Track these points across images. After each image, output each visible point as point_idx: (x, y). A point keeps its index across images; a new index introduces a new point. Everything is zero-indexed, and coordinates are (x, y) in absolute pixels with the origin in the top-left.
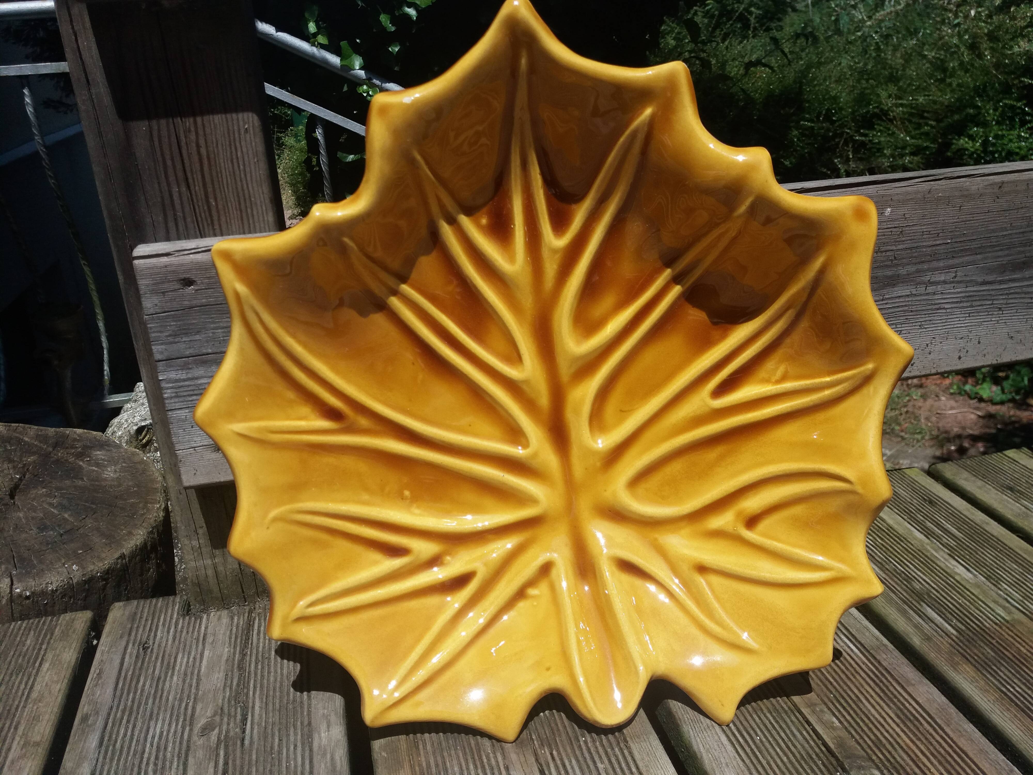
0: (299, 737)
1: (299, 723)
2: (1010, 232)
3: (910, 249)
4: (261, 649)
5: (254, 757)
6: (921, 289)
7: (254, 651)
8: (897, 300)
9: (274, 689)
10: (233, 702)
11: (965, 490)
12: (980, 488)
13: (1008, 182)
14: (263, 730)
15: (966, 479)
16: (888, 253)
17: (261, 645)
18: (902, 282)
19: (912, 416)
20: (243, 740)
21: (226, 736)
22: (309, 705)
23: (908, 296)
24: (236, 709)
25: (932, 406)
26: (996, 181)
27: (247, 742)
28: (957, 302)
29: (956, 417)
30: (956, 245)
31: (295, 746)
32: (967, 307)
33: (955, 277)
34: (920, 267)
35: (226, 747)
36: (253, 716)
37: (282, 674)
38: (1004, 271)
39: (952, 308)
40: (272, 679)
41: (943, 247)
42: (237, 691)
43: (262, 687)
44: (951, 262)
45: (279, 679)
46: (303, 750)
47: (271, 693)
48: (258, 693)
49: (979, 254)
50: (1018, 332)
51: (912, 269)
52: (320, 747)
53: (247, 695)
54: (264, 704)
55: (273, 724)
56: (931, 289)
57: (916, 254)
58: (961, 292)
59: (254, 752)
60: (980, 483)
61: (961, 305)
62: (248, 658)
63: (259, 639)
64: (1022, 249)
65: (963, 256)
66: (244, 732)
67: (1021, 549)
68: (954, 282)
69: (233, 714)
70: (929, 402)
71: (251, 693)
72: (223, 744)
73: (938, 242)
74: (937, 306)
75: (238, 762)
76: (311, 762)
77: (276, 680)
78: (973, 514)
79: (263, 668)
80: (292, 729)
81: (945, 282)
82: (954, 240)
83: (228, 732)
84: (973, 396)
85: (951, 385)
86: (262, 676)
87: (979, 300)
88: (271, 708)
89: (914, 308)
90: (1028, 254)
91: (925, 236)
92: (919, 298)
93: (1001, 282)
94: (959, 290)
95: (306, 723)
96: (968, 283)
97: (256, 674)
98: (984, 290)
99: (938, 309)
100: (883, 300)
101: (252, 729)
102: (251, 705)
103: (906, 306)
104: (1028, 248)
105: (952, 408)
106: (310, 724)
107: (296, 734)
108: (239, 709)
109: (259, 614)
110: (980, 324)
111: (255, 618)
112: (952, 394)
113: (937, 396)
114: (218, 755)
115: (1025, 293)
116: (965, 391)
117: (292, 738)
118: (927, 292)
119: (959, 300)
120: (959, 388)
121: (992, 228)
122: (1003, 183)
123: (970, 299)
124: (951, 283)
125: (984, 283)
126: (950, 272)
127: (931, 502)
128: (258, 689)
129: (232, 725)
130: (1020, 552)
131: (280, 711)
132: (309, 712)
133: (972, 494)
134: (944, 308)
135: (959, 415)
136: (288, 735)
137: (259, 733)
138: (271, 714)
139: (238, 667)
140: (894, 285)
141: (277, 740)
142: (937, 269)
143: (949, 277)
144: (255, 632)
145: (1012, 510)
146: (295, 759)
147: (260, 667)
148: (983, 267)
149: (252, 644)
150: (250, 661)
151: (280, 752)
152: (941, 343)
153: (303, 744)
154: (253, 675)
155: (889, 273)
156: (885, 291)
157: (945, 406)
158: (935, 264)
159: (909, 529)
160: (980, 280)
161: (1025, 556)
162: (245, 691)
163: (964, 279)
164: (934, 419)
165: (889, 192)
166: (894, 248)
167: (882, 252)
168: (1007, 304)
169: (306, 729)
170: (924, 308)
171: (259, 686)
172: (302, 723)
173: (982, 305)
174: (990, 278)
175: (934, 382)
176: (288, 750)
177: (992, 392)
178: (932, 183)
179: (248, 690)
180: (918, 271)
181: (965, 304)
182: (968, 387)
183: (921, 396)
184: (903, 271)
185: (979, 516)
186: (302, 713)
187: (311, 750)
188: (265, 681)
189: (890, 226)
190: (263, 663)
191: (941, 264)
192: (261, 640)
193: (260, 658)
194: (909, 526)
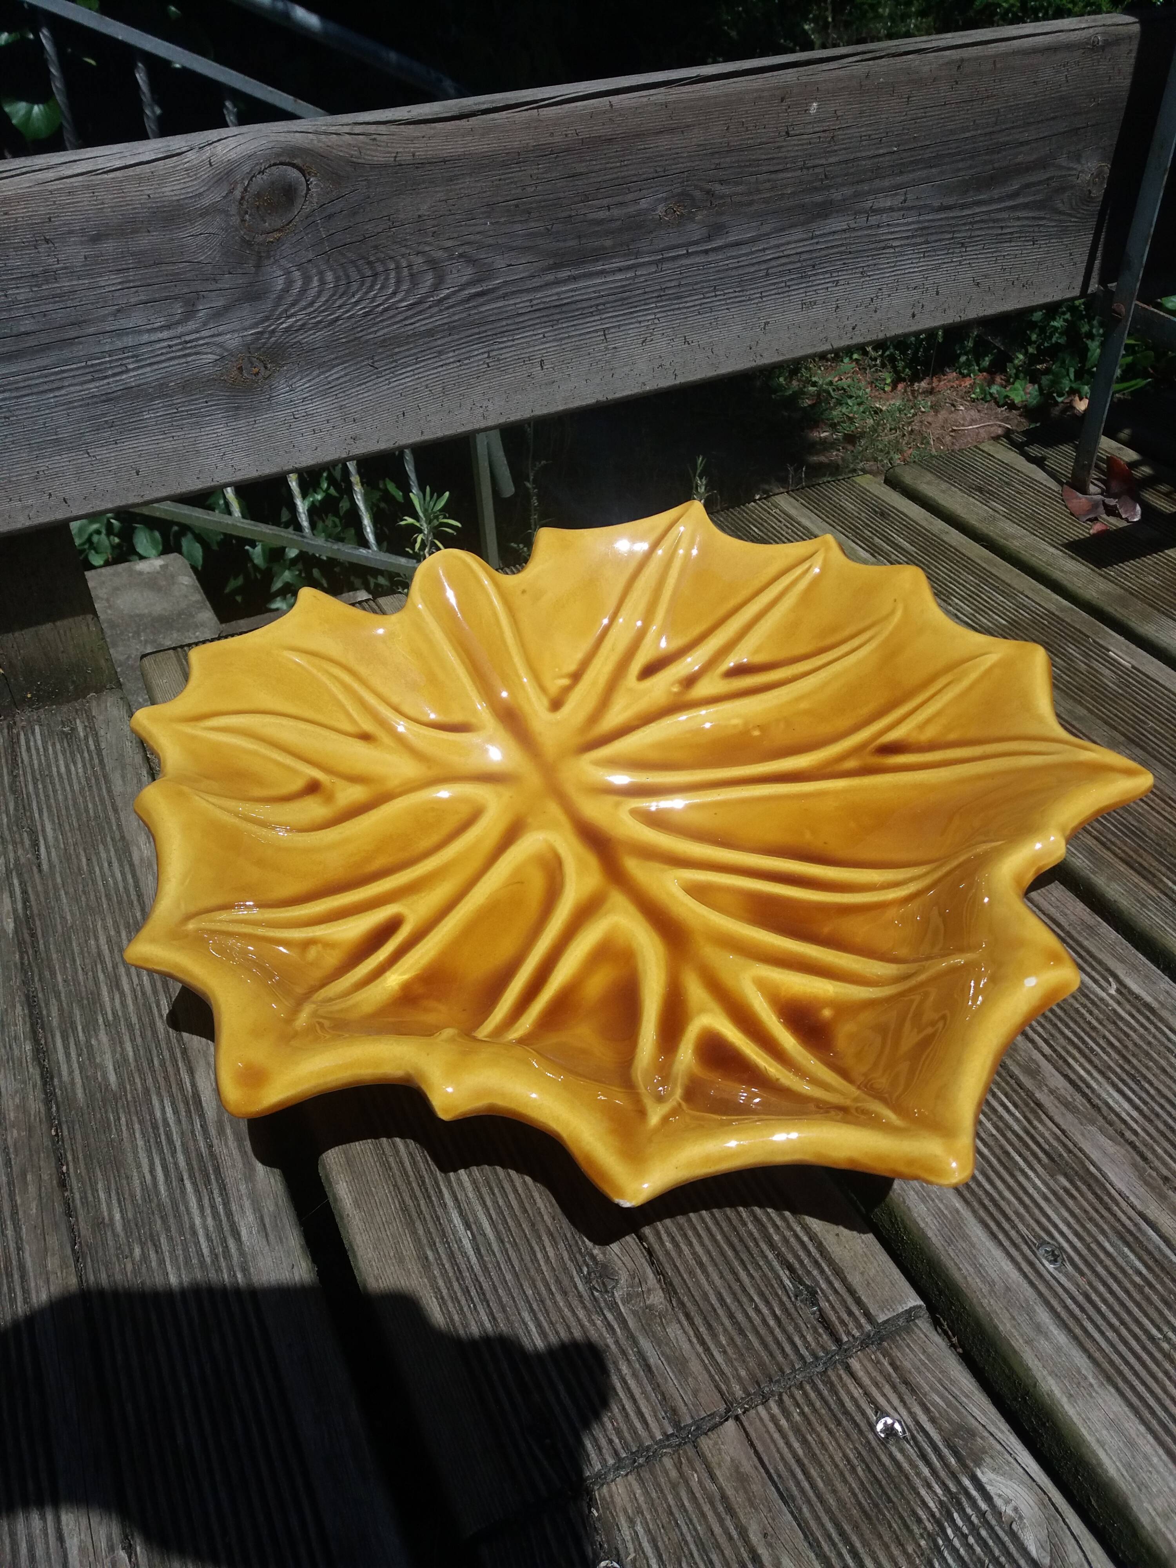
0: (112, 853)
1: (109, 839)
2: (973, 133)
3: (846, 162)
4: (36, 766)
5: (59, 880)
6: (862, 221)
7: (28, 770)
8: (831, 238)
9: (67, 808)
10: (15, 828)
11: (926, 496)
12: (943, 492)
13: (969, 60)
14: (62, 852)
15: (928, 483)
16: (817, 170)
17: (36, 762)
18: (837, 212)
19: (919, 437)
20: (39, 866)
21: (16, 864)
22: (118, 819)
23: (844, 231)
24: (21, 835)
25: (946, 420)
26: (954, 57)
27: (45, 867)
28: (907, 238)
29: (978, 434)
30: (905, 154)
31: (110, 864)
32: (921, 244)
33: (905, 201)
34: (859, 187)
35: (20, 875)
36: (45, 839)
37: (73, 791)
38: (967, 191)
39: (901, 246)
40: (60, 798)
41: (887, 158)
42: (15, 816)
43: (49, 808)
44: (899, 179)
45: (69, 796)
46: (121, 866)
47: (64, 812)
48: (45, 814)
49: (934, 166)
50: (986, 276)
51: (848, 191)
52: (142, 860)
53: (32, 818)
54: (57, 826)
55: (75, 844)
56: (874, 220)
57: (852, 170)
58: (913, 223)
59: (58, 875)
60: (944, 486)
61: (914, 240)
62: (22, 778)
63: (31, 757)
64: (987, 157)
65: (914, 170)
66: (38, 857)
67: (981, 558)
68: (904, 209)
69: (18, 840)
70: (943, 414)
71: (37, 815)
72: (14, 873)
73: (881, 151)
74: (882, 244)
75: (40, 888)
76: (134, 875)
77: (66, 799)
78: (931, 523)
79: (45, 787)
80: (101, 847)
81: (891, 209)
82: (902, 148)
83: (17, 859)
84: (1001, 403)
85: (973, 386)
86: (47, 796)
87: (936, 233)
88: (67, 828)
89: (854, 248)
90: (996, 165)
91: (864, 143)
92: (859, 233)
93: (963, 206)
94: (910, 220)
95: (118, 837)
96: (920, 209)
97: (37, 796)
98: (941, 219)
99: (884, 248)
100: (812, 238)
101: (49, 853)
102: (39, 828)
103: (842, 245)
104: (996, 156)
105: (973, 422)
106: (123, 838)
107: (108, 851)
108: (25, 834)
109: (23, 727)
110: (937, 268)
111: (18, 734)
112: (973, 400)
113: (953, 405)
114: (11, 885)
115: (994, 221)
116: (991, 394)
117: (103, 855)
118: (869, 224)
119: (910, 234)
120: (983, 391)
121: (949, 128)
122: (962, 60)
123: (924, 232)
124: (900, 209)
125: (943, 208)
126: (896, 194)
127: (883, 514)
128: (45, 810)
129: (20, 852)
130: (979, 562)
131: (79, 829)
132: (119, 826)
133: (935, 501)
134: (892, 247)
135: (982, 431)
136: (98, 854)
137: (59, 856)
138: (69, 834)
139: (11, 788)
140: (826, 216)
141: (84, 860)
142: (882, 190)
143: (897, 201)
144: (24, 748)
145: (978, 514)
146: (113, 876)
147: (40, 786)
148: (939, 185)
149: (22, 762)
150: (26, 781)
151: (91, 871)
152: (889, 295)
153: (120, 860)
154: (33, 796)
155: (818, 198)
156: (814, 225)
157: (964, 419)
158: (877, 184)
159: (853, 548)
160: (936, 204)
161: (984, 565)
162: (28, 814)
163: (917, 203)
164: (948, 439)
165: (814, 78)
166: (823, 161)
167: (808, 168)
168: (970, 237)
169: (120, 844)
170: (866, 248)
171: (44, 806)
172: (113, 839)
173: (940, 240)
174: (950, 201)
175: (948, 384)
176: (101, 868)
177: (1026, 393)
178: (871, 62)
179: (32, 813)
180: (856, 195)
181: (919, 240)
182: (994, 389)
183: (931, 407)
184: (837, 195)
185: (938, 525)
186: (110, 828)
187: (132, 865)
188: (52, 801)
189: (817, 129)
190: (43, 782)
191: (886, 183)
192: (34, 757)
193: (38, 777)
194: (854, 545)
